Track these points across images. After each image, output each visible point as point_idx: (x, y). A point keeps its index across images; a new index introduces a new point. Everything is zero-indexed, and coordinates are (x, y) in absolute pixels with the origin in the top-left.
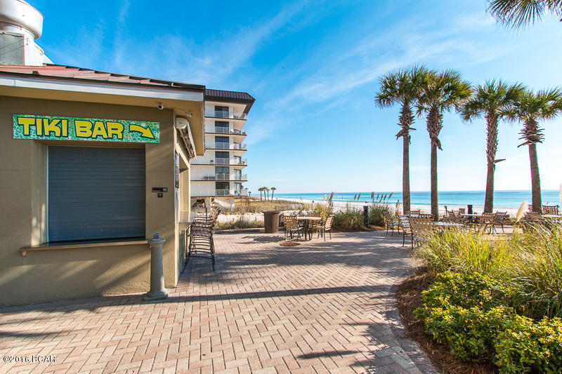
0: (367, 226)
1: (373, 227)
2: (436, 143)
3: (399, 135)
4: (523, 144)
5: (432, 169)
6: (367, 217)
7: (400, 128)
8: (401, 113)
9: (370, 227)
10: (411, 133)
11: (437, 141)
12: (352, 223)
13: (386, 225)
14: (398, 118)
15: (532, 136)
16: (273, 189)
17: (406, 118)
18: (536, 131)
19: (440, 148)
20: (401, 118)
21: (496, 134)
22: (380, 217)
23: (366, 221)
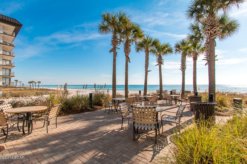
0: (91, 107)
1: (96, 107)
2: (128, 59)
3: (111, 51)
4: (157, 65)
5: (126, 73)
6: (91, 101)
7: (112, 47)
8: (112, 38)
9: (93, 108)
10: (117, 50)
11: (128, 58)
12: (80, 106)
13: (104, 105)
14: (111, 41)
15: (160, 62)
16: (39, 82)
17: (115, 42)
18: (161, 60)
19: (129, 62)
20: (112, 41)
21: (148, 59)
22: (99, 99)
23: (91, 104)
